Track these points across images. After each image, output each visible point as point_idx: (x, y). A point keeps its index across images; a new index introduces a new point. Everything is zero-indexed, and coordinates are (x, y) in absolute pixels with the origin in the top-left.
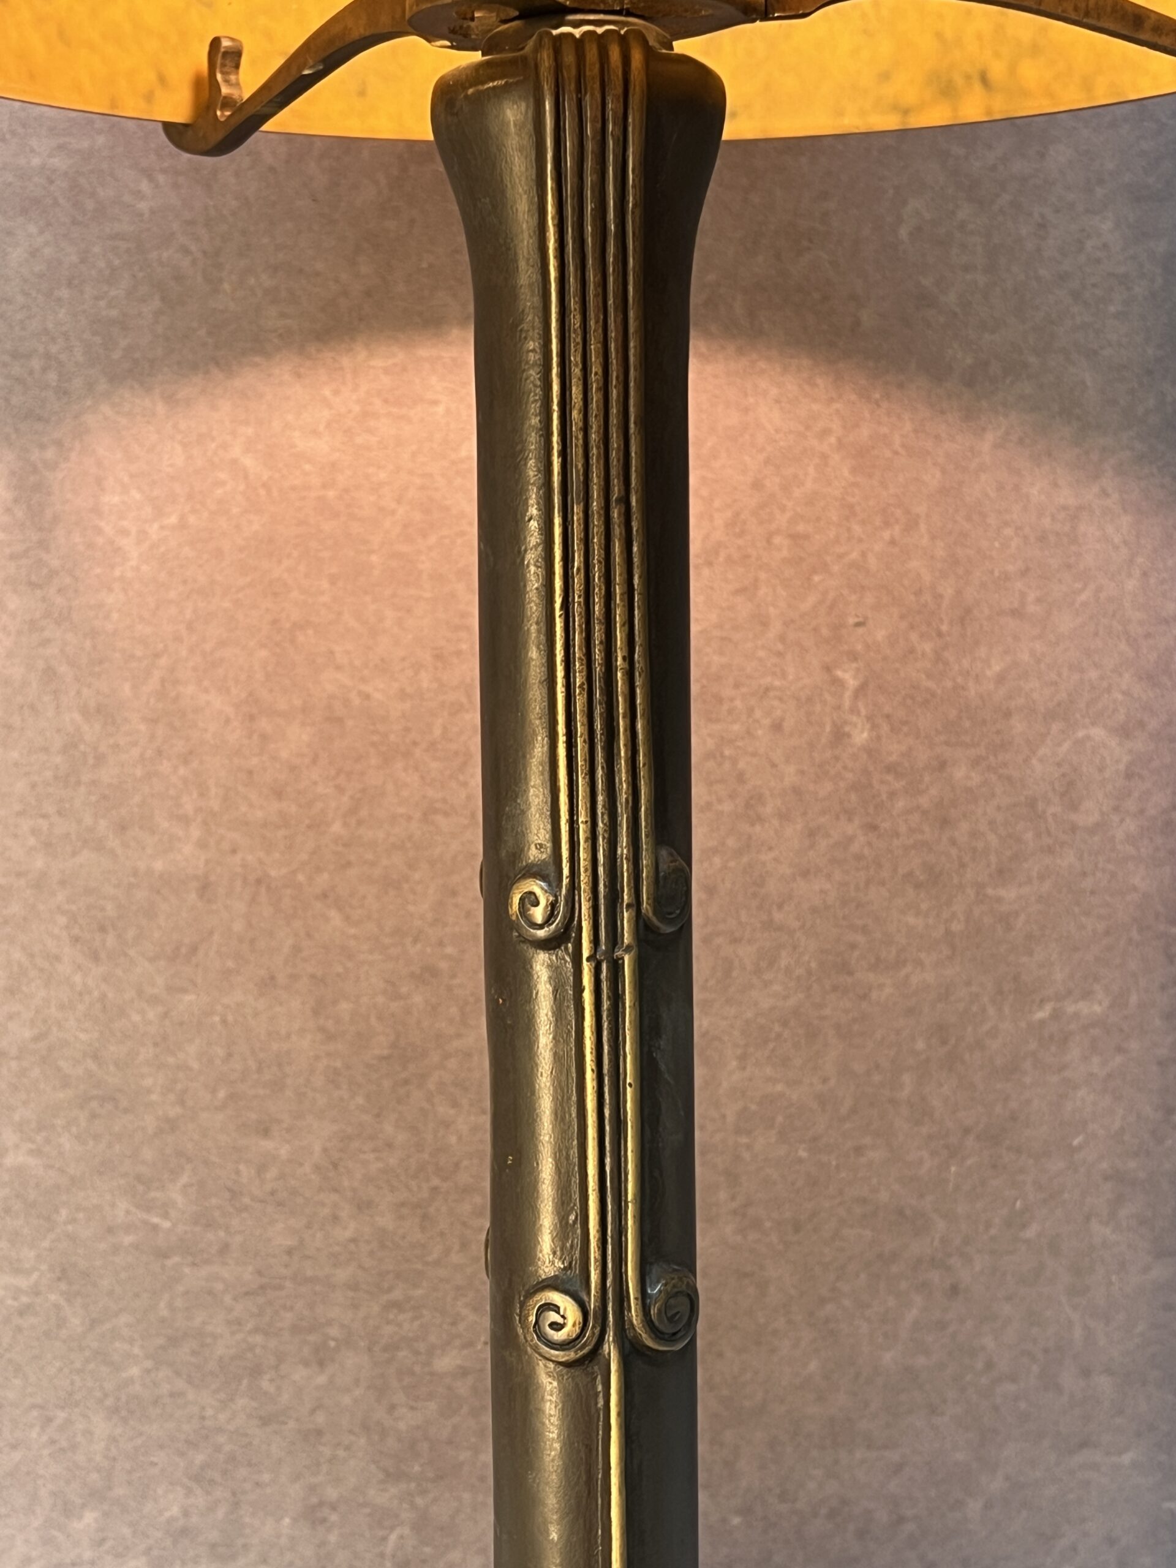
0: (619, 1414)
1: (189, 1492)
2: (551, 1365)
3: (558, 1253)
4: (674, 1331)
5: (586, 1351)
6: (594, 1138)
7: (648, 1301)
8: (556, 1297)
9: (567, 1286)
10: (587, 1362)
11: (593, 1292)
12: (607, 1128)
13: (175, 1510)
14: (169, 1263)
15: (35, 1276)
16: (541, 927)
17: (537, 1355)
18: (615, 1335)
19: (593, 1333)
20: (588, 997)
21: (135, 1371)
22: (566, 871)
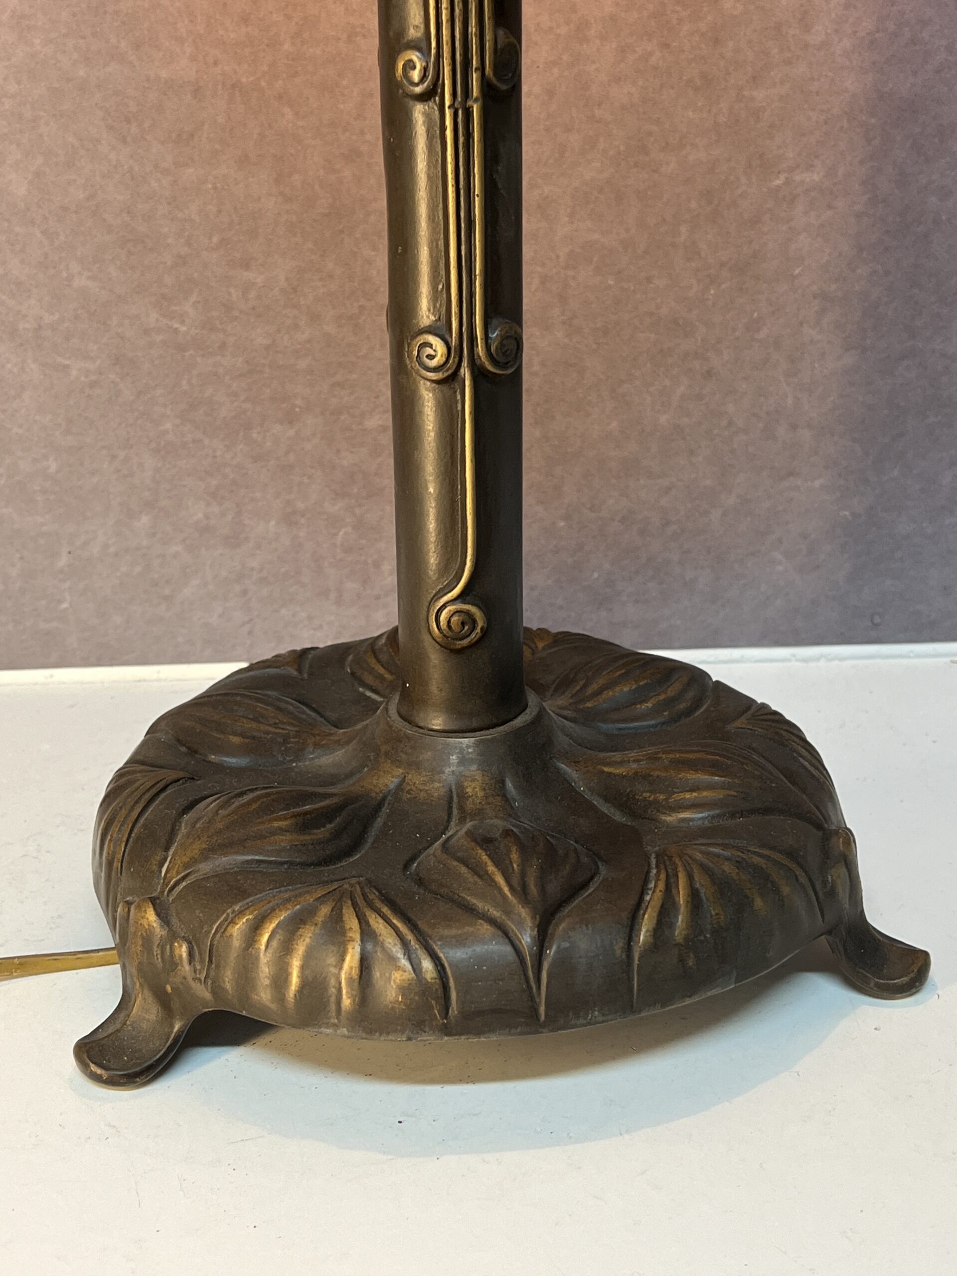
0: (471, 413)
1: (208, 505)
2: (428, 383)
3: (432, 311)
4: (505, 361)
5: (450, 372)
6: (454, 232)
7: (489, 341)
8: (432, 339)
9: (437, 332)
10: (450, 381)
11: (454, 335)
12: (463, 225)
13: (200, 515)
14: (187, 354)
15: (98, 362)
16: (417, 85)
17: (419, 377)
18: (468, 363)
19: (454, 361)
20: (449, 133)
21: (168, 426)
22: (434, 44)
